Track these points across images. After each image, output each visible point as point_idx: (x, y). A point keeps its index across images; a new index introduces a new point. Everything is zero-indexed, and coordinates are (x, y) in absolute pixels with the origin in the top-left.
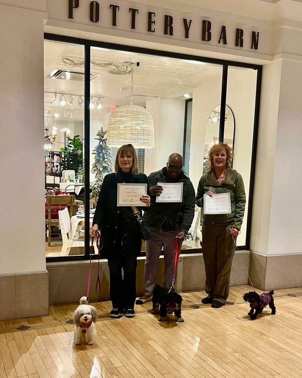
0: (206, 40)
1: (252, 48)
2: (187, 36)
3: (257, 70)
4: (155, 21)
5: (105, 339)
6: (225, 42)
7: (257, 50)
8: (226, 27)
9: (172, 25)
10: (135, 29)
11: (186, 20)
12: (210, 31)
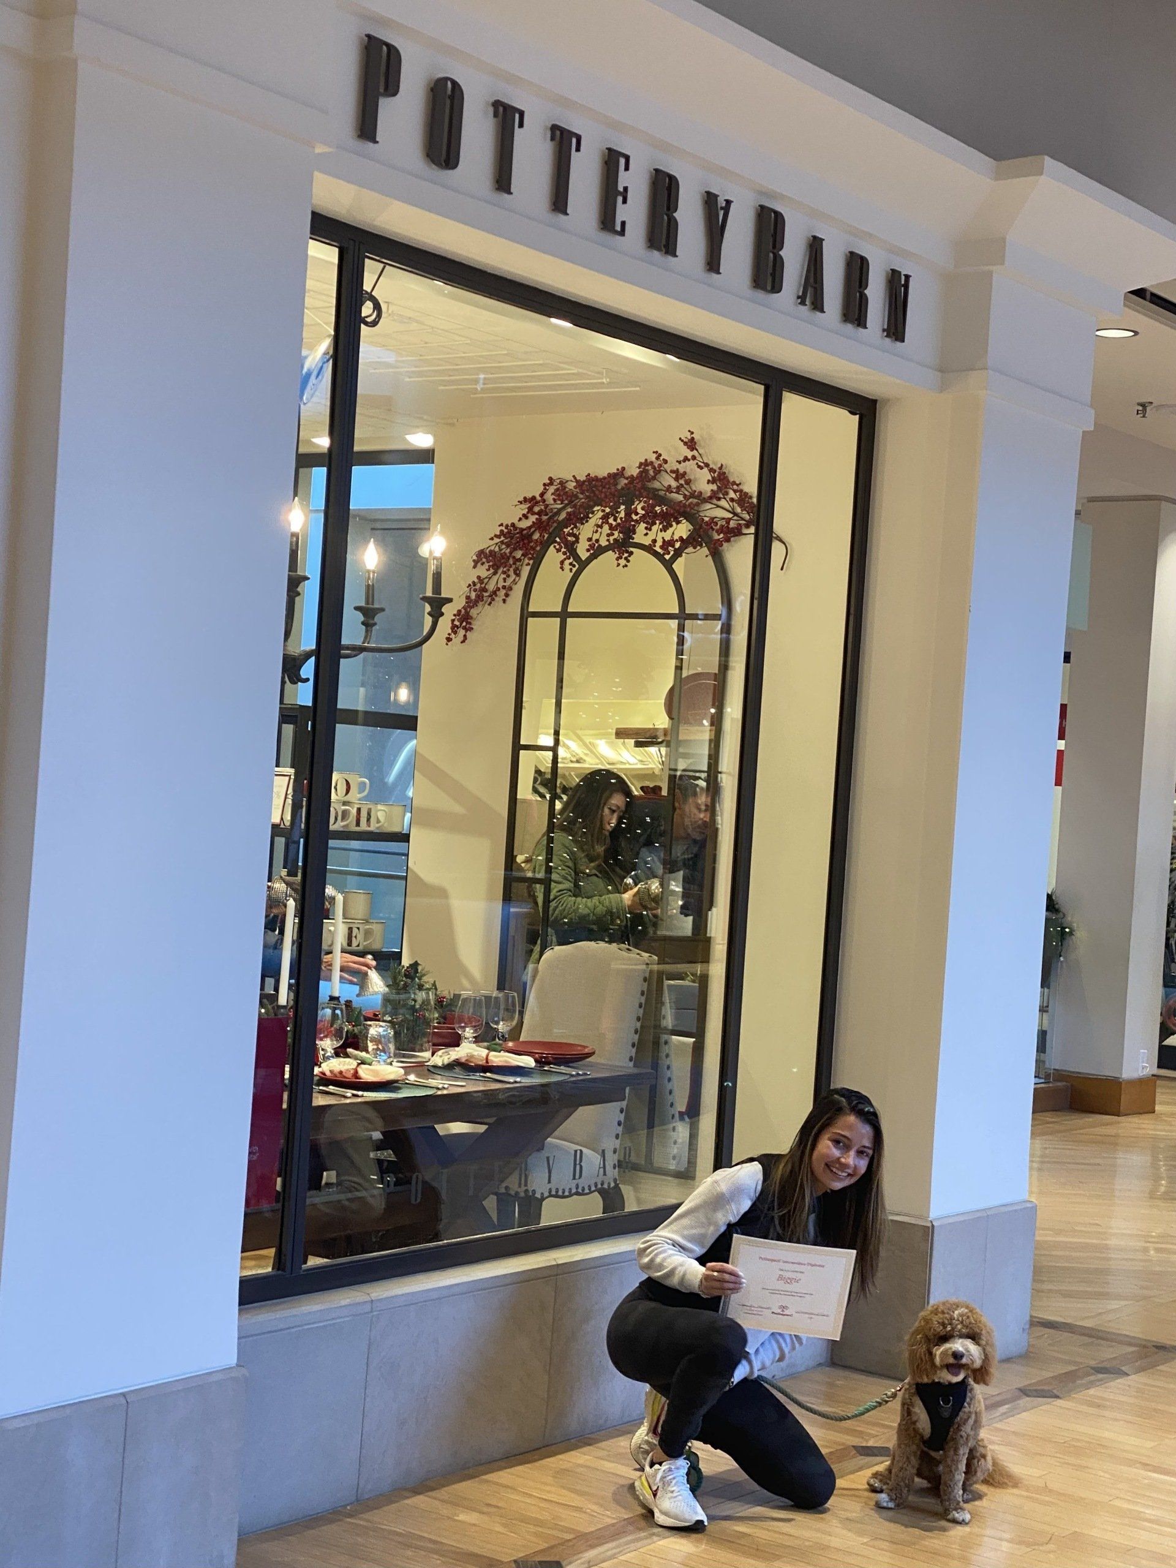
0: (767, 287)
1: (886, 332)
2: (714, 263)
3: (858, 416)
4: (626, 189)
6: (818, 306)
7: (898, 344)
8: (822, 240)
9: (674, 214)
10: (568, 214)
11: (716, 196)
12: (781, 253)
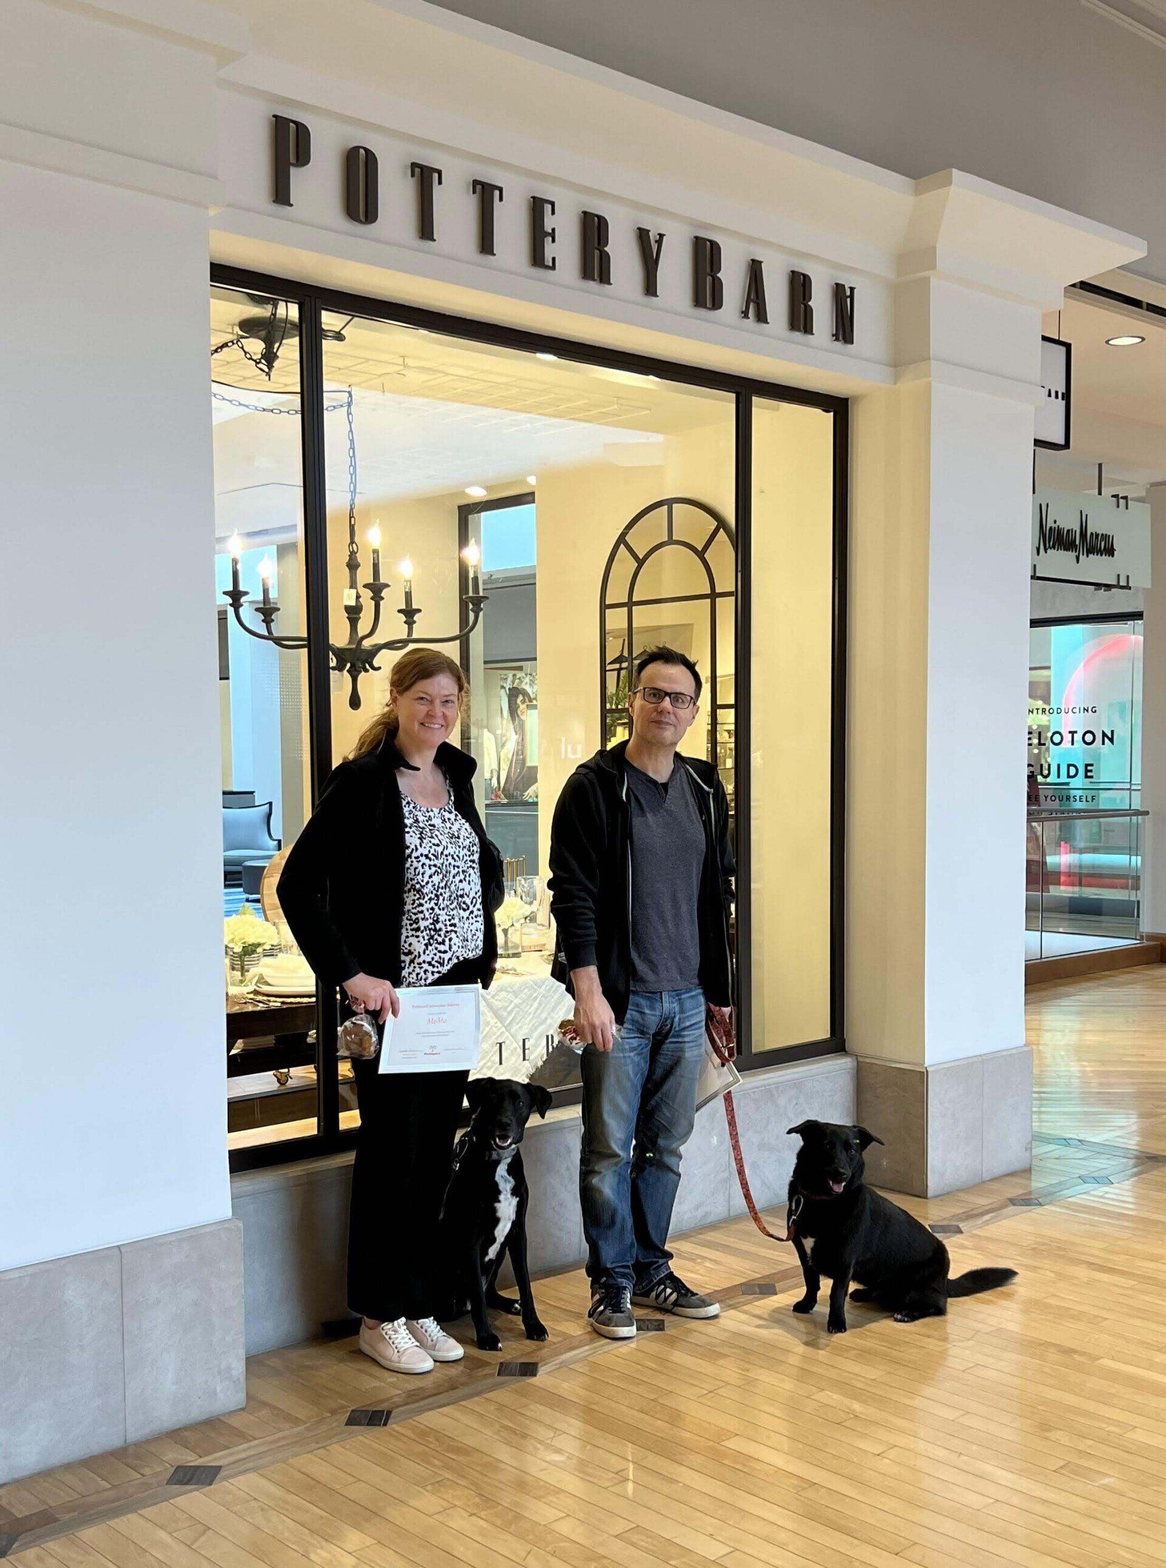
0: (708, 306)
1: (836, 337)
2: (650, 288)
3: (832, 414)
4: (553, 230)
5: (562, 1462)
6: (762, 317)
7: (849, 346)
8: (760, 262)
9: (605, 249)
10: (495, 255)
11: (648, 231)
12: (719, 275)
